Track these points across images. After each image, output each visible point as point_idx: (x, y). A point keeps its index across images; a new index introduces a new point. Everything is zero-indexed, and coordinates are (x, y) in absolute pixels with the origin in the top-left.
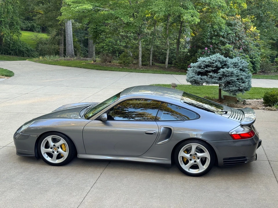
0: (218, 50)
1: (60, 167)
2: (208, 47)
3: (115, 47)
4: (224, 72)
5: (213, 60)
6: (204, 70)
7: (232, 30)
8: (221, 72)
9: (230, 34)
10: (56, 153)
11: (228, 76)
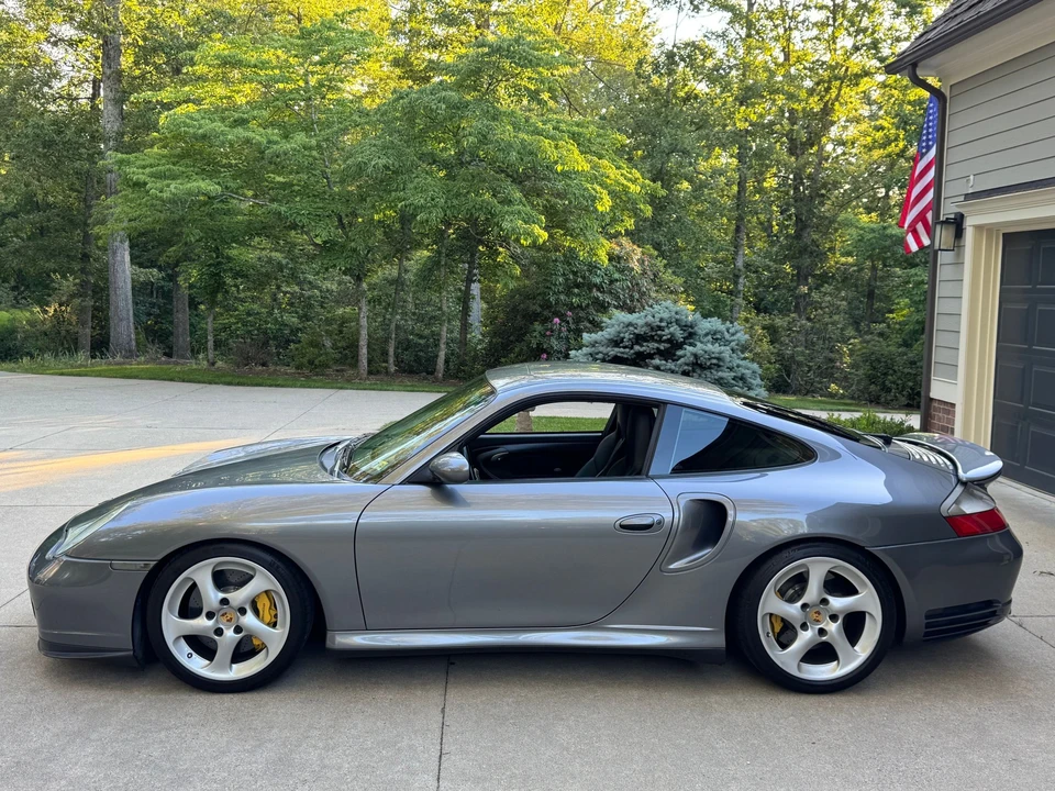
0: (588, 325)
1: (248, 696)
2: (562, 317)
3: (266, 329)
4: (695, 356)
5: (661, 320)
6: (632, 351)
7: (621, 271)
8: (688, 354)
9: (617, 280)
10: (229, 633)
11: (710, 368)
